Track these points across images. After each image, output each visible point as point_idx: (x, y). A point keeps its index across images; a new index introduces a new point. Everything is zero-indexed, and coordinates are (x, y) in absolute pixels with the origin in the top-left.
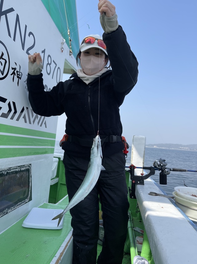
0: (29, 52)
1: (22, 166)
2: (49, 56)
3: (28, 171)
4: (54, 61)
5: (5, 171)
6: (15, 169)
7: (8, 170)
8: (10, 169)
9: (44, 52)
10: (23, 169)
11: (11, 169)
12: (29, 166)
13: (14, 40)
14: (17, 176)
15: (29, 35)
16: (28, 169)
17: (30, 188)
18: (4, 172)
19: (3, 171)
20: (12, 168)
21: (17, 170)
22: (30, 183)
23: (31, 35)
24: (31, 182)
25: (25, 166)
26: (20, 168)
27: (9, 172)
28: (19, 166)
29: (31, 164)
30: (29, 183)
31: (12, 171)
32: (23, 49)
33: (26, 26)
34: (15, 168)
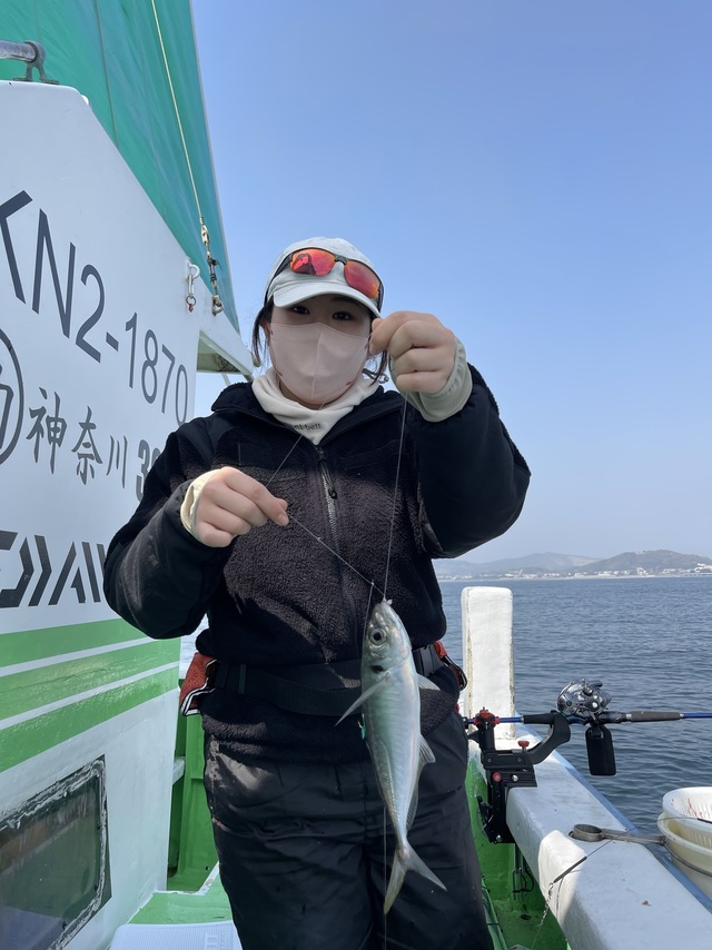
0: (86, 338)
1: (72, 775)
2: (150, 334)
3: (95, 786)
4: (165, 350)
5: (17, 818)
6: (50, 795)
7: (26, 809)
8: (32, 803)
9: (131, 324)
10: (76, 786)
11: (36, 800)
12: (97, 766)
13: (36, 308)
14: (58, 823)
15: (84, 280)
16: (95, 778)
17: (104, 851)
18: (10, 823)
19: (10, 818)
20: (39, 797)
21: (56, 797)
22: (104, 832)
23: (91, 278)
24: (106, 826)
25: (85, 770)
26: (68, 784)
27: (28, 815)
28: (61, 781)
29: (102, 758)
30: (99, 834)
31: (39, 807)
32: (66, 332)
33: (73, 248)
34: (50, 791)
